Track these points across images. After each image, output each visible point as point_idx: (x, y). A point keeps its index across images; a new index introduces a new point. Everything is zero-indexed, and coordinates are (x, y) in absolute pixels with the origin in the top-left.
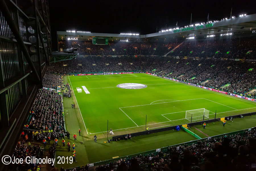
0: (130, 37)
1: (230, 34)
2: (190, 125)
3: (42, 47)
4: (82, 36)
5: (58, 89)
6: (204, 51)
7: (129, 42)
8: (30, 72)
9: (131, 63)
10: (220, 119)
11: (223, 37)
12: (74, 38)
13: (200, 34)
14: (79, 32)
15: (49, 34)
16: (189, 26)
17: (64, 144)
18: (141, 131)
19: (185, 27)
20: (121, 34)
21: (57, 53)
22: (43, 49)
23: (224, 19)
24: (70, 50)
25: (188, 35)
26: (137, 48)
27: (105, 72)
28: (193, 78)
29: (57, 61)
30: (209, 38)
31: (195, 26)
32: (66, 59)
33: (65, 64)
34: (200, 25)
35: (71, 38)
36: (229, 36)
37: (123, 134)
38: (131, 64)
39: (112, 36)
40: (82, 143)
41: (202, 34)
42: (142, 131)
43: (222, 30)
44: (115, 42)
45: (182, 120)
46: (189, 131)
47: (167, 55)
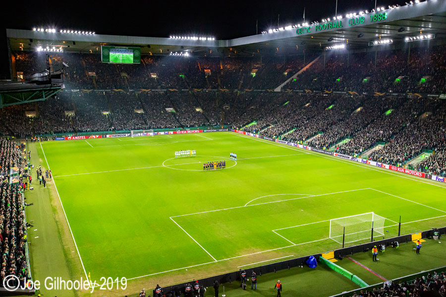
0: (194, 45)
1: (426, 36)
2: (341, 255)
4: (74, 43)
5: (12, 175)
6: (369, 78)
7: (191, 56)
9: (197, 107)
10: (411, 236)
11: (410, 43)
12: (54, 48)
13: (359, 36)
14: (65, 31)
16: (332, 19)
18: (224, 273)
19: (323, 21)
20: (171, 37)
21: (8, 83)
23: (411, 2)
24: (43, 77)
25: (330, 39)
26: (209, 70)
27: (135, 129)
28: (344, 142)
30: (379, 46)
31: (346, 19)
32: (32, 99)
33: (31, 111)
34: (357, 16)
35: (44, 47)
36: (425, 41)
37: (179, 283)
38: (197, 110)
39: (150, 43)
41: (364, 37)
43: (408, 29)
44: (157, 57)
45: (322, 242)
46: (339, 268)
47: (282, 89)
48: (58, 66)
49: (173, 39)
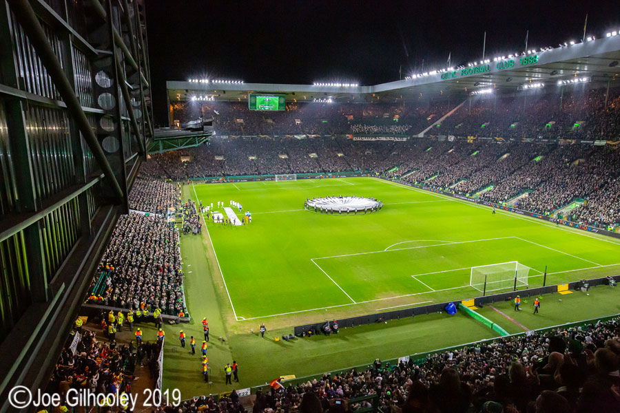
0: (337, 92)
1: (581, 80)
2: (481, 303)
3: (129, 119)
4: (224, 92)
5: (169, 215)
6: (517, 123)
7: (334, 102)
8: (98, 176)
9: (339, 152)
10: (557, 286)
11: (564, 87)
12: (206, 97)
13: (507, 80)
14: (216, 81)
15: (145, 88)
16: (479, 63)
17: (183, 341)
18: (362, 315)
19: (469, 65)
20: (315, 84)
21: (167, 131)
22: (132, 122)
23: (566, 44)
24: (196, 124)
25: (477, 83)
26: (352, 116)
27: (279, 174)
28: (489, 189)
29: (165, 151)
30: (529, 90)
31: (494, 62)
32: (186, 145)
33: (185, 156)
34: (506, 60)
35: (198, 97)
36: (580, 84)
37: (319, 322)
38: (339, 155)
39: (294, 91)
40: (224, 341)
41: (512, 82)
42: (366, 314)
43: (562, 72)
44: (301, 104)
45: (462, 289)
46: (479, 316)
47: (425, 134)
48: (209, 114)
49: (317, 86)
